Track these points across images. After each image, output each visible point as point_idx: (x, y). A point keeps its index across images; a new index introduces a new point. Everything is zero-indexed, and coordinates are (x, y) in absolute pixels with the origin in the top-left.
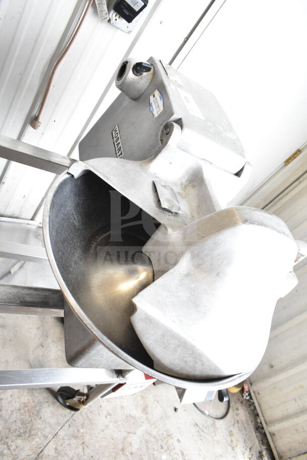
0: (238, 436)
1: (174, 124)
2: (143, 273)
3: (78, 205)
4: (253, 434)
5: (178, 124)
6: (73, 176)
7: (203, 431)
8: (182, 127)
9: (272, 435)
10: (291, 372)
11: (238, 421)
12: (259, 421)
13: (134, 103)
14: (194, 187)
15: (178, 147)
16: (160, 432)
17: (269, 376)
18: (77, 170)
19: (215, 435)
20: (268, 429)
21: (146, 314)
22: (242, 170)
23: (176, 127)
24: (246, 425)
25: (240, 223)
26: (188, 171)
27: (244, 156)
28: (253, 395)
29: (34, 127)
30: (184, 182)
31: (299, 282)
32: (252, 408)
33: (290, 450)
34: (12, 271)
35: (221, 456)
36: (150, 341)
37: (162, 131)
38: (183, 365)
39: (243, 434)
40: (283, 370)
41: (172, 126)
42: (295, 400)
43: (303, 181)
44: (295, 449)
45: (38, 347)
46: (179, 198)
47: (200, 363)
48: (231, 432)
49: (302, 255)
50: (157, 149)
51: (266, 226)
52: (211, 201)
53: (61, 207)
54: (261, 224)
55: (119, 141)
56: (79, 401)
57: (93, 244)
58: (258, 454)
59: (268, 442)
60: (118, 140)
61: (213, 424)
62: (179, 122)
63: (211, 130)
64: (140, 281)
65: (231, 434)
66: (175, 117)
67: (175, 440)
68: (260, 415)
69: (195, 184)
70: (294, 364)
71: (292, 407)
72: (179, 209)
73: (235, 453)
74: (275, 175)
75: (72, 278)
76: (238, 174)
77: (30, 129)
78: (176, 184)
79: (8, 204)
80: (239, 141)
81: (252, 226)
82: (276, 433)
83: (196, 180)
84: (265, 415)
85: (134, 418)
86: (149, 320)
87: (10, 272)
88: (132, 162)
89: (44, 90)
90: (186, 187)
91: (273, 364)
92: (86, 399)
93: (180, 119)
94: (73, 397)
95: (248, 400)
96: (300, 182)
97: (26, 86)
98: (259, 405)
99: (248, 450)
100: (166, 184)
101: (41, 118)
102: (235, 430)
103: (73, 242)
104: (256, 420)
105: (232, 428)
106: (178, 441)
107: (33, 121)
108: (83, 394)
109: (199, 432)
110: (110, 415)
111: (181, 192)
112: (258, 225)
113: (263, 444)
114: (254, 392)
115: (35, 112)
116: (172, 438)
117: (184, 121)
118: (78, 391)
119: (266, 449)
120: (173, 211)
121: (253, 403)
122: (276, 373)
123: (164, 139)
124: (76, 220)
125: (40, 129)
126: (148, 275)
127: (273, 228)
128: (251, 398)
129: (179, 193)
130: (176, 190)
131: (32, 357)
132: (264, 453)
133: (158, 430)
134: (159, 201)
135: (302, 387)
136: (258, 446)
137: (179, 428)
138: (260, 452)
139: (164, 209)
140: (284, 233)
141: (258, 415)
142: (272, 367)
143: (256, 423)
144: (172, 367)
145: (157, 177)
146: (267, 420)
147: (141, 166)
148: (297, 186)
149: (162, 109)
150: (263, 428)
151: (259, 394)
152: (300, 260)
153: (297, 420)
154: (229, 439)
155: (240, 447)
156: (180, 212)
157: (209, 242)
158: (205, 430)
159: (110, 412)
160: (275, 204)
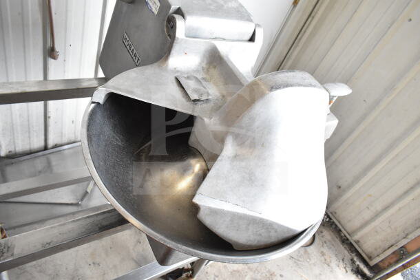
0: (330, 254)
1: (175, 16)
2: (197, 166)
3: (115, 127)
4: (342, 247)
5: (179, 14)
6: (98, 103)
7: (299, 260)
8: (183, 16)
9: (357, 242)
10: (358, 186)
11: (325, 242)
12: (342, 235)
13: (132, 6)
14: (215, 67)
15: (187, 37)
16: (264, 275)
17: (340, 196)
18: (100, 96)
19: (310, 260)
20: (352, 239)
21: (210, 208)
22: (254, 34)
23: (178, 18)
24: (333, 242)
25: (267, 92)
26: (204, 55)
27: (251, 21)
28: (330, 215)
29: (54, 58)
30: (205, 66)
31: (339, 120)
32: (334, 226)
33: (376, 249)
34: (89, 191)
35: (320, 274)
36: (223, 229)
37: (167, 26)
38: (258, 238)
39: (333, 251)
40: (349, 187)
41: (174, 18)
42: (368, 208)
43: (315, 15)
44: (380, 247)
45: (135, 245)
46: (204, 83)
47: (273, 231)
48: (322, 252)
49: (333, 97)
50: (168, 45)
51: (292, 86)
52: (235, 75)
53: (99, 135)
54: (287, 86)
55: (133, 48)
56: (187, 276)
57: (142, 156)
58: (351, 262)
59: (356, 249)
60: (130, 47)
61: (306, 251)
62: (179, 12)
63: (212, 7)
64: (195, 175)
65: (323, 253)
66: (174, 8)
67: (278, 275)
68: (342, 230)
69: (215, 64)
70: (357, 179)
71: (367, 215)
72: (208, 94)
73: (332, 268)
74: (287, 20)
75: (134, 196)
76: (252, 39)
77: (51, 61)
78: (197, 71)
79: (62, 133)
80: (242, 6)
81: (278, 91)
82: (360, 240)
83: (215, 60)
84: (346, 229)
85: (238, 271)
86: (214, 212)
87: (87, 193)
88: (149, 66)
89: (48, 21)
90: (208, 71)
91: (340, 185)
92: (193, 273)
93: (179, 9)
94: (181, 275)
95: (328, 221)
96: (313, 17)
97: (30, 23)
98: (339, 222)
99: (341, 261)
100: (189, 75)
101: (57, 48)
102: (325, 250)
103: (123, 162)
104: (340, 235)
105: (322, 249)
106: (281, 276)
107: (51, 53)
108: (188, 270)
109: (295, 262)
110: (217, 277)
111: (205, 76)
112: (284, 87)
113: (352, 252)
114: (331, 213)
115: (49, 44)
116: (275, 275)
117: (183, 9)
118: (183, 268)
119: (356, 255)
120: (204, 98)
121: (334, 222)
122: (345, 191)
123: (172, 34)
124: (118, 141)
125: (60, 58)
126: (201, 165)
127: (300, 85)
128: (330, 219)
129: (204, 79)
130: (200, 77)
131: (134, 255)
132: (355, 259)
133: (262, 274)
134: (187, 94)
135: (370, 196)
136: (348, 255)
137: (278, 266)
138: (352, 260)
139: (195, 101)
140: (311, 85)
141: (340, 230)
142: (340, 187)
143: (341, 237)
144: (249, 243)
145: (178, 71)
146: (349, 231)
147: (159, 66)
148: (311, 21)
149: (158, 4)
150: (348, 239)
151: (335, 213)
152: (334, 101)
153: (373, 224)
154: (323, 258)
155: (334, 262)
156: (210, 97)
157: (245, 120)
158: (301, 259)
159: (217, 274)
160: (297, 45)
